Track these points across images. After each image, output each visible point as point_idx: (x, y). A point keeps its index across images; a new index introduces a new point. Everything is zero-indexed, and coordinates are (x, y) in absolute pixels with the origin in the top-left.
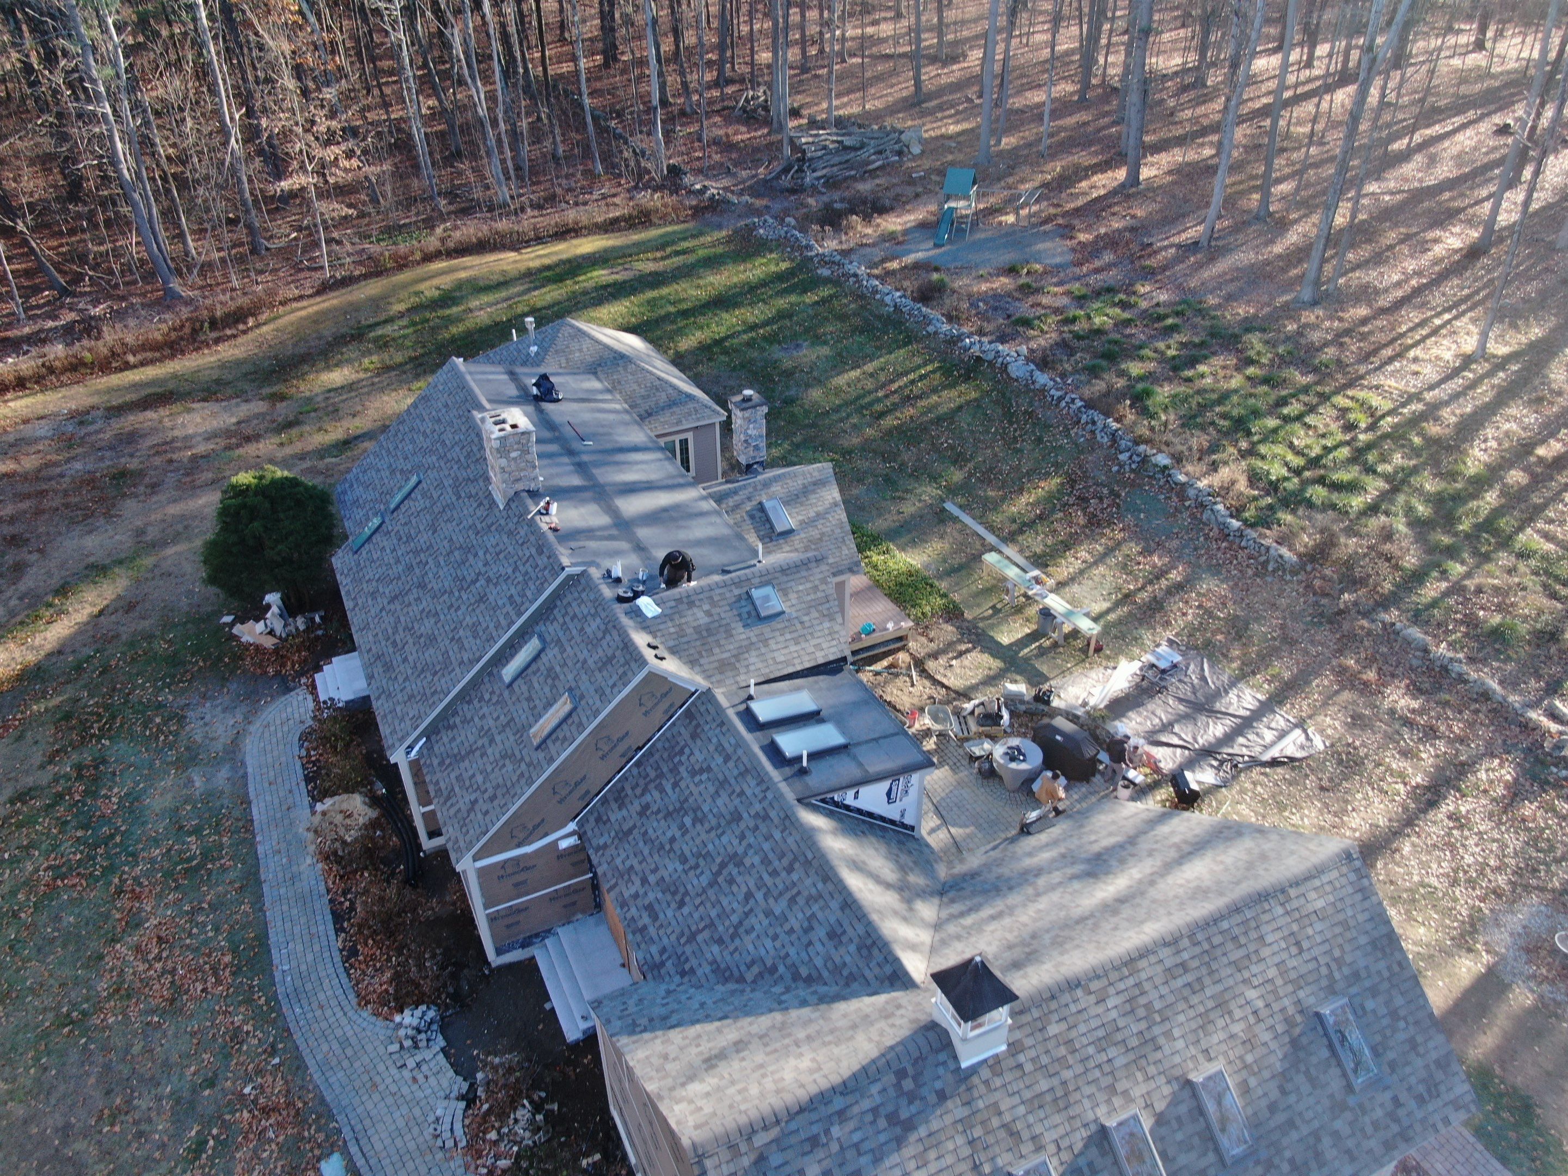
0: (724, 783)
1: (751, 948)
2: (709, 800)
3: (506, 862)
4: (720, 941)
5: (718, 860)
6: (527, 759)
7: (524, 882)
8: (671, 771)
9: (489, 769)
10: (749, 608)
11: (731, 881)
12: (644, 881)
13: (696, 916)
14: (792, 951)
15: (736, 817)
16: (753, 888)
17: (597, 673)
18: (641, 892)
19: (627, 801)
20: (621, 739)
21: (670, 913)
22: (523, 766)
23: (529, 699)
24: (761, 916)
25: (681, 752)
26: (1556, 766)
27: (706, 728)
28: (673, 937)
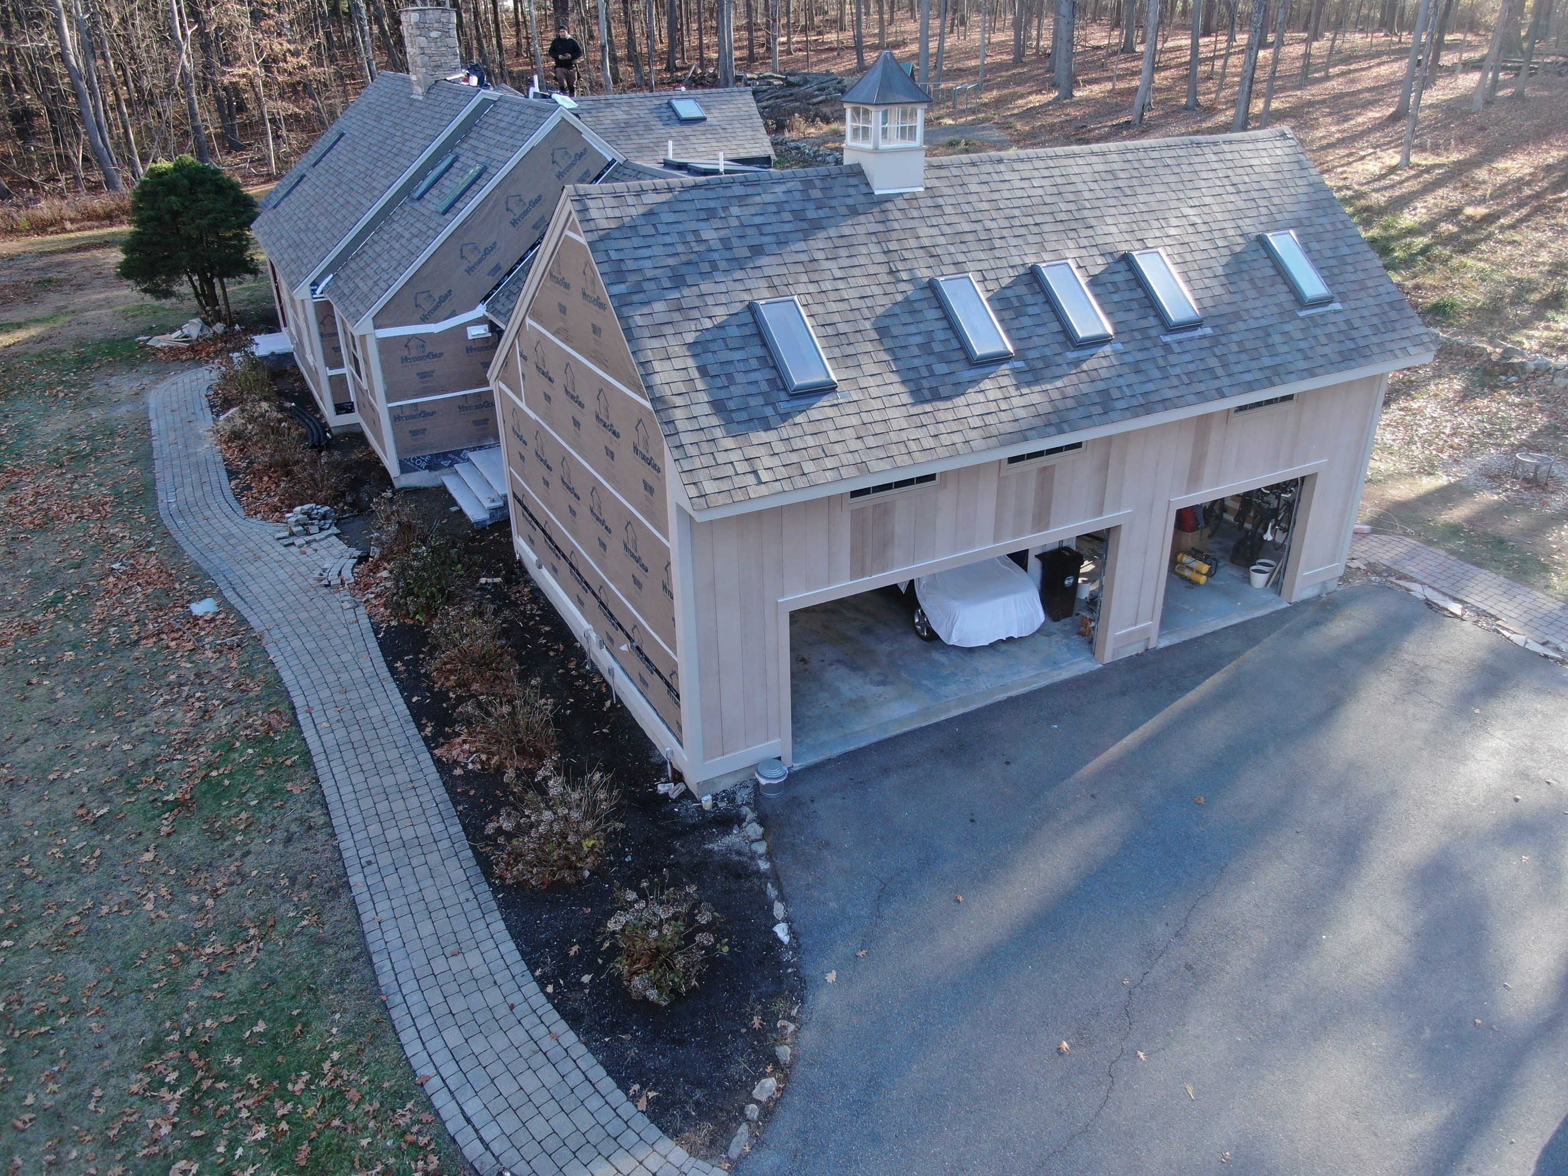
3: (410, 338)
6: (434, 226)
7: (431, 374)
10: (670, 113)
20: (534, 205)
22: (430, 232)
26: (1504, 374)
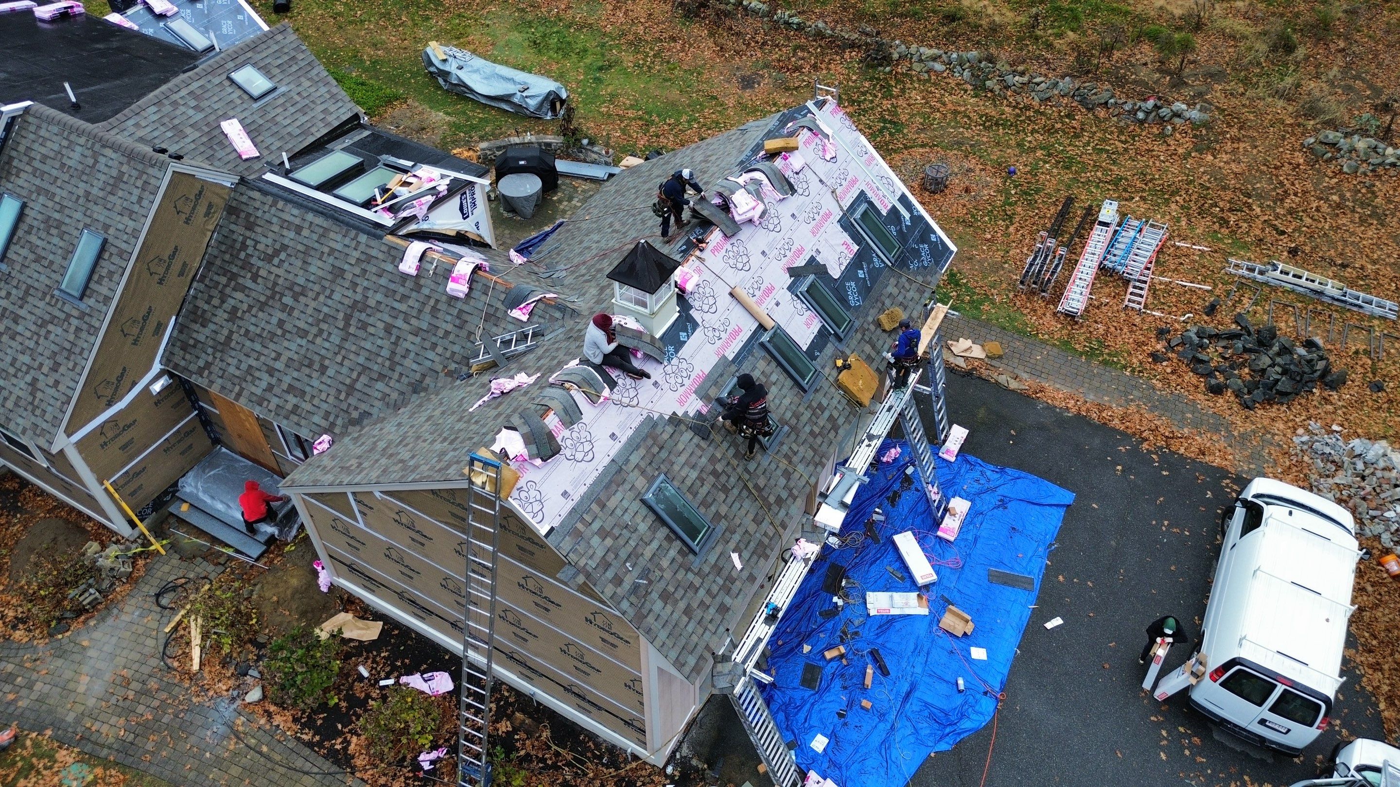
0: (307, 251)
1: (415, 366)
2: (301, 272)
3: (102, 426)
4: (382, 377)
5: (341, 316)
6: (75, 313)
7: (131, 441)
8: (242, 268)
9: (32, 344)
10: (239, 93)
11: (364, 326)
12: (271, 371)
13: (344, 370)
14: (456, 348)
15: (338, 273)
16: (389, 320)
17: (111, 198)
18: (274, 381)
19: (208, 315)
20: (172, 256)
21: (315, 383)
22: (75, 322)
23: (38, 259)
24: (411, 338)
25: (244, 246)
27: (259, 213)
28: (331, 399)
